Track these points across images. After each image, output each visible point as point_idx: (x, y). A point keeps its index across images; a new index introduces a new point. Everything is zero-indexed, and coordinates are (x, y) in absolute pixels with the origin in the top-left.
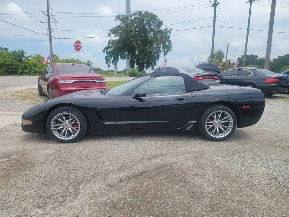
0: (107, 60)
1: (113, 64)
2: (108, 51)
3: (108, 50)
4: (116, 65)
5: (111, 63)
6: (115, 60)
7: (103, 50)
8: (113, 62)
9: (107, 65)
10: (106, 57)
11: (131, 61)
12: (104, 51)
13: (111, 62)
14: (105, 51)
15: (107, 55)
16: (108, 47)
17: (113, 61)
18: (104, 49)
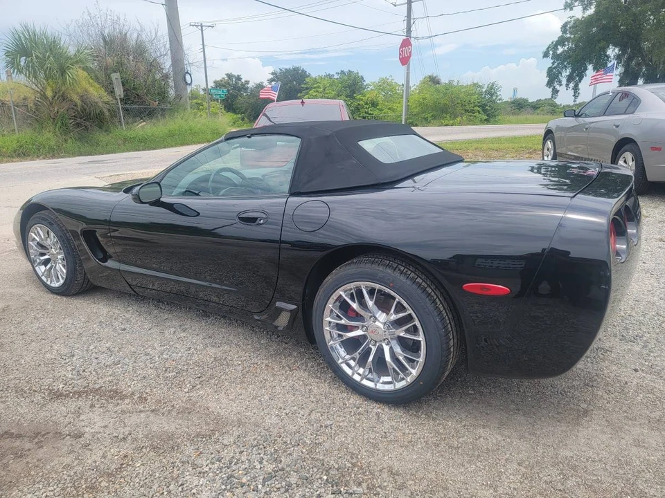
0: (553, 77)
1: (567, 85)
2: (559, 52)
3: (557, 49)
4: (576, 88)
5: (561, 85)
6: (577, 75)
7: (545, 49)
8: (569, 81)
9: (551, 89)
10: (550, 70)
11: (624, 73)
12: (546, 55)
13: (564, 81)
14: (551, 52)
15: (553, 63)
16: (561, 41)
17: (570, 79)
18: (548, 49)
